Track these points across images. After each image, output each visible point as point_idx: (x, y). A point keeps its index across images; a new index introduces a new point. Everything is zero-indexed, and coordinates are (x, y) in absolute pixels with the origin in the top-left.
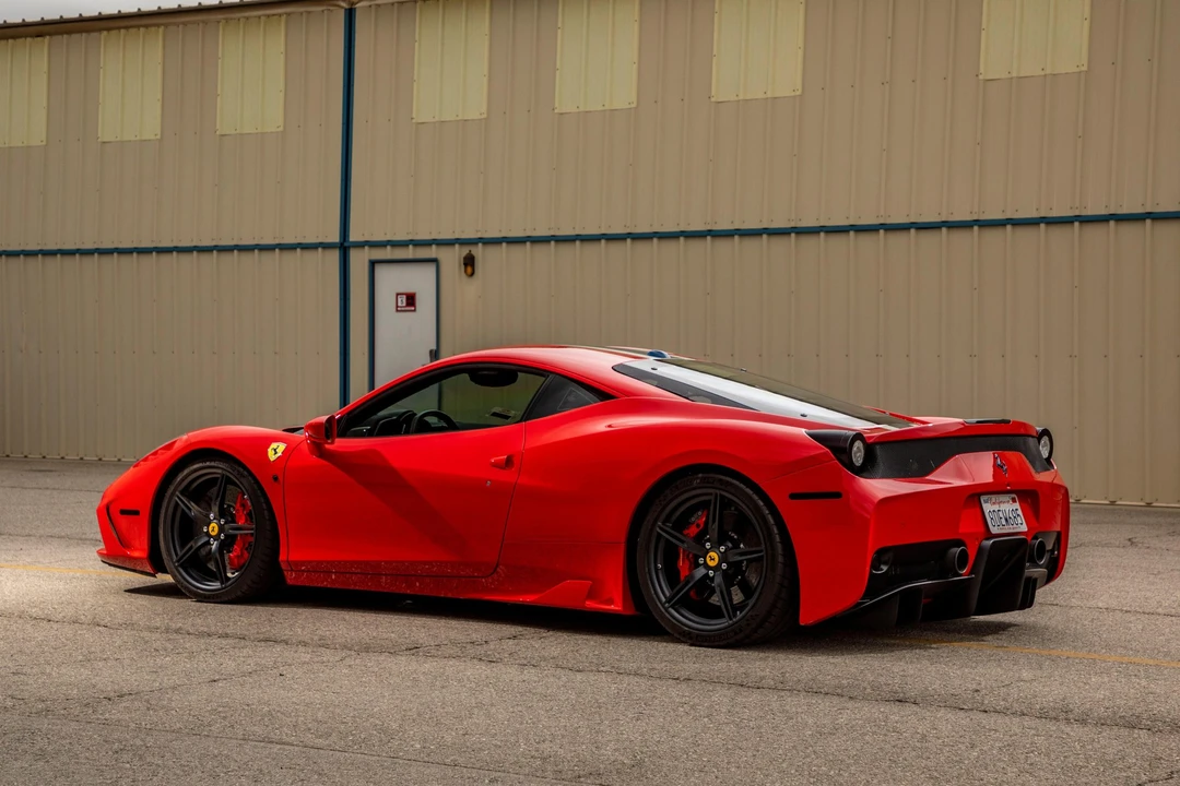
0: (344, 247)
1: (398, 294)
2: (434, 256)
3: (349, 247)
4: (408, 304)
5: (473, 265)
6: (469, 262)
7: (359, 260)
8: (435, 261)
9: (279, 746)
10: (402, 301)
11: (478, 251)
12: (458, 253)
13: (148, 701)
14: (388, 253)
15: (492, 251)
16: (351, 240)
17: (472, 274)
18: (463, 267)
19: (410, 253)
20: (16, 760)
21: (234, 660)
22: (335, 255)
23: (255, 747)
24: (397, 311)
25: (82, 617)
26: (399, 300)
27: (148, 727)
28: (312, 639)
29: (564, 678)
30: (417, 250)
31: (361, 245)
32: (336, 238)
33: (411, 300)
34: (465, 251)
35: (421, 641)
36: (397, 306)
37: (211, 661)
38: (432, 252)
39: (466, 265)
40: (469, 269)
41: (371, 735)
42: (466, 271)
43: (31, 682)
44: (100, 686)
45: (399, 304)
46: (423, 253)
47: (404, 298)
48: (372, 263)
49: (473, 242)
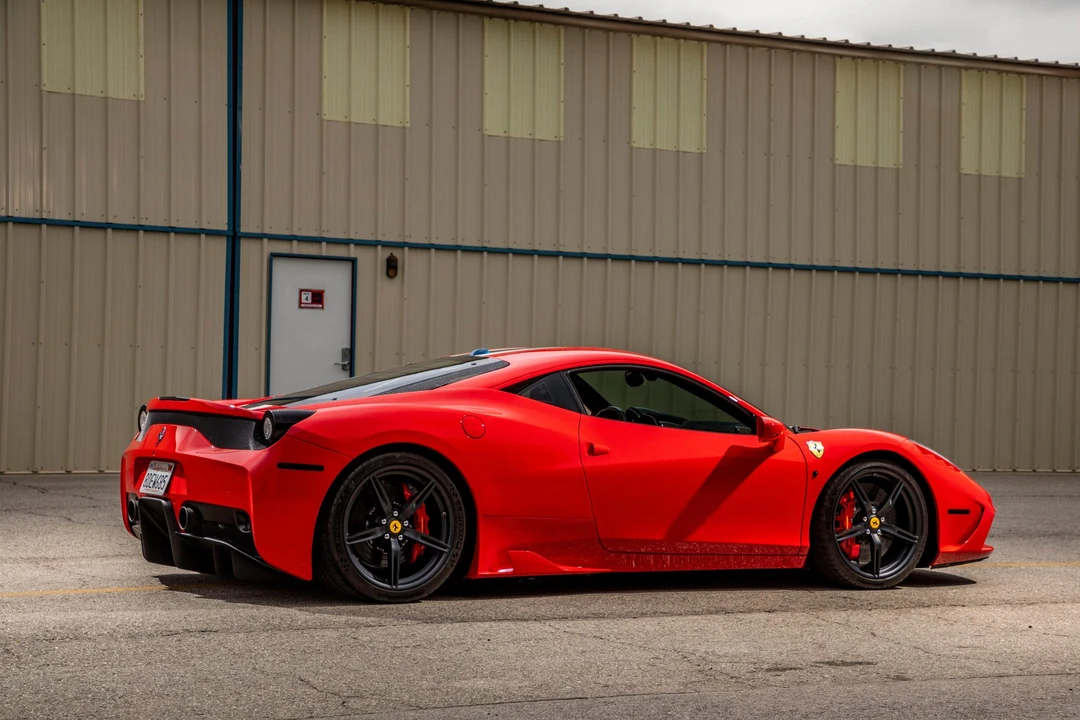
0: (234, 237)
1: (301, 291)
2: (352, 255)
3: (240, 237)
4: (314, 302)
6: (392, 267)
8: (353, 262)
10: (307, 297)
11: (407, 258)
16: (242, 230)
19: (325, 250)
22: (220, 247)
24: (300, 307)
26: (304, 297)
31: (259, 237)
32: (222, 224)
33: (318, 297)
34: (387, 253)
36: (300, 303)
45: (303, 301)
46: (340, 251)
47: (310, 295)
48: (274, 256)
49: (401, 246)
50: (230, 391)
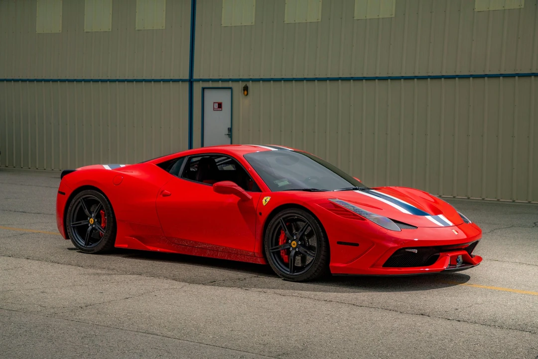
0: (191, 81)
1: (214, 103)
2: (230, 86)
3: (193, 81)
4: (219, 107)
5: (247, 91)
6: (246, 89)
7: (197, 87)
8: (230, 88)
9: (152, 336)
11: (250, 85)
12: (241, 85)
13: (98, 309)
14: (211, 84)
15: (256, 84)
16: (194, 78)
17: (247, 94)
18: (243, 91)
19: (220, 84)
20: (40, 341)
21: (136, 287)
22: (187, 85)
23: (142, 336)
24: (214, 110)
25: (72, 262)
26: (215, 105)
27: (97, 323)
28: (170, 276)
29: (277, 300)
30: (223, 84)
31: (198, 80)
32: (187, 77)
33: (220, 105)
34: (244, 84)
35: (217, 278)
37: (126, 287)
38: (230, 84)
39: (244, 90)
40: (246, 92)
41: (192, 330)
42: (244, 93)
43: (49, 297)
44: (78, 300)
45: (215, 107)
46: (226, 85)
47: (217, 105)
48: (203, 89)
49: (248, 80)
50: (191, 147)
